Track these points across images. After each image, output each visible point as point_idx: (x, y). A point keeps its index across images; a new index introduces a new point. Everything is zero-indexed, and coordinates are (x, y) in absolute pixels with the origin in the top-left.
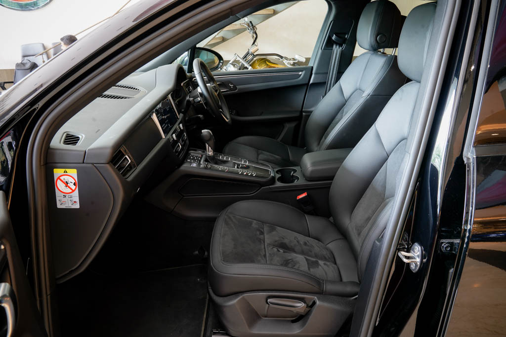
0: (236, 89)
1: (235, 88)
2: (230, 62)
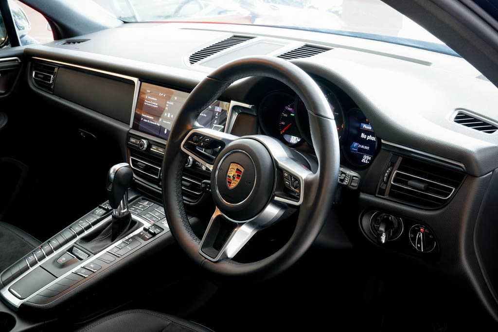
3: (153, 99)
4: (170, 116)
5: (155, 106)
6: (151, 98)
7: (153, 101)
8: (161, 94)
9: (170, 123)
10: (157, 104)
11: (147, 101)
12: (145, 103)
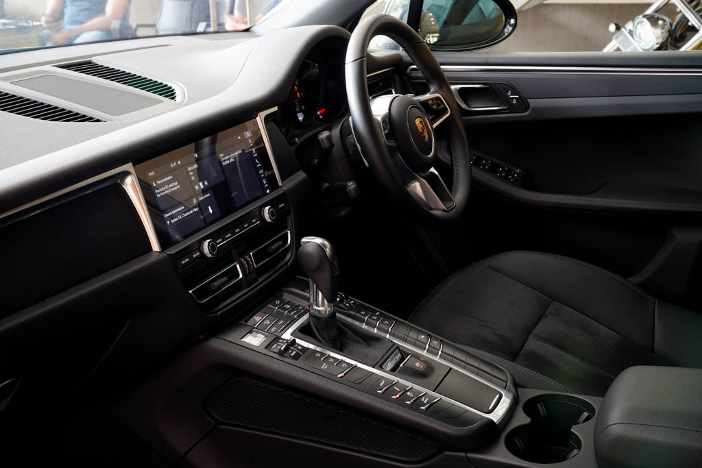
0: (527, 107)
1: (523, 104)
2: (649, 11)
3: (166, 179)
4: (204, 184)
5: (175, 188)
6: (162, 181)
7: (168, 182)
8: (173, 165)
9: (209, 195)
10: (176, 183)
11: (158, 191)
12: (158, 196)
